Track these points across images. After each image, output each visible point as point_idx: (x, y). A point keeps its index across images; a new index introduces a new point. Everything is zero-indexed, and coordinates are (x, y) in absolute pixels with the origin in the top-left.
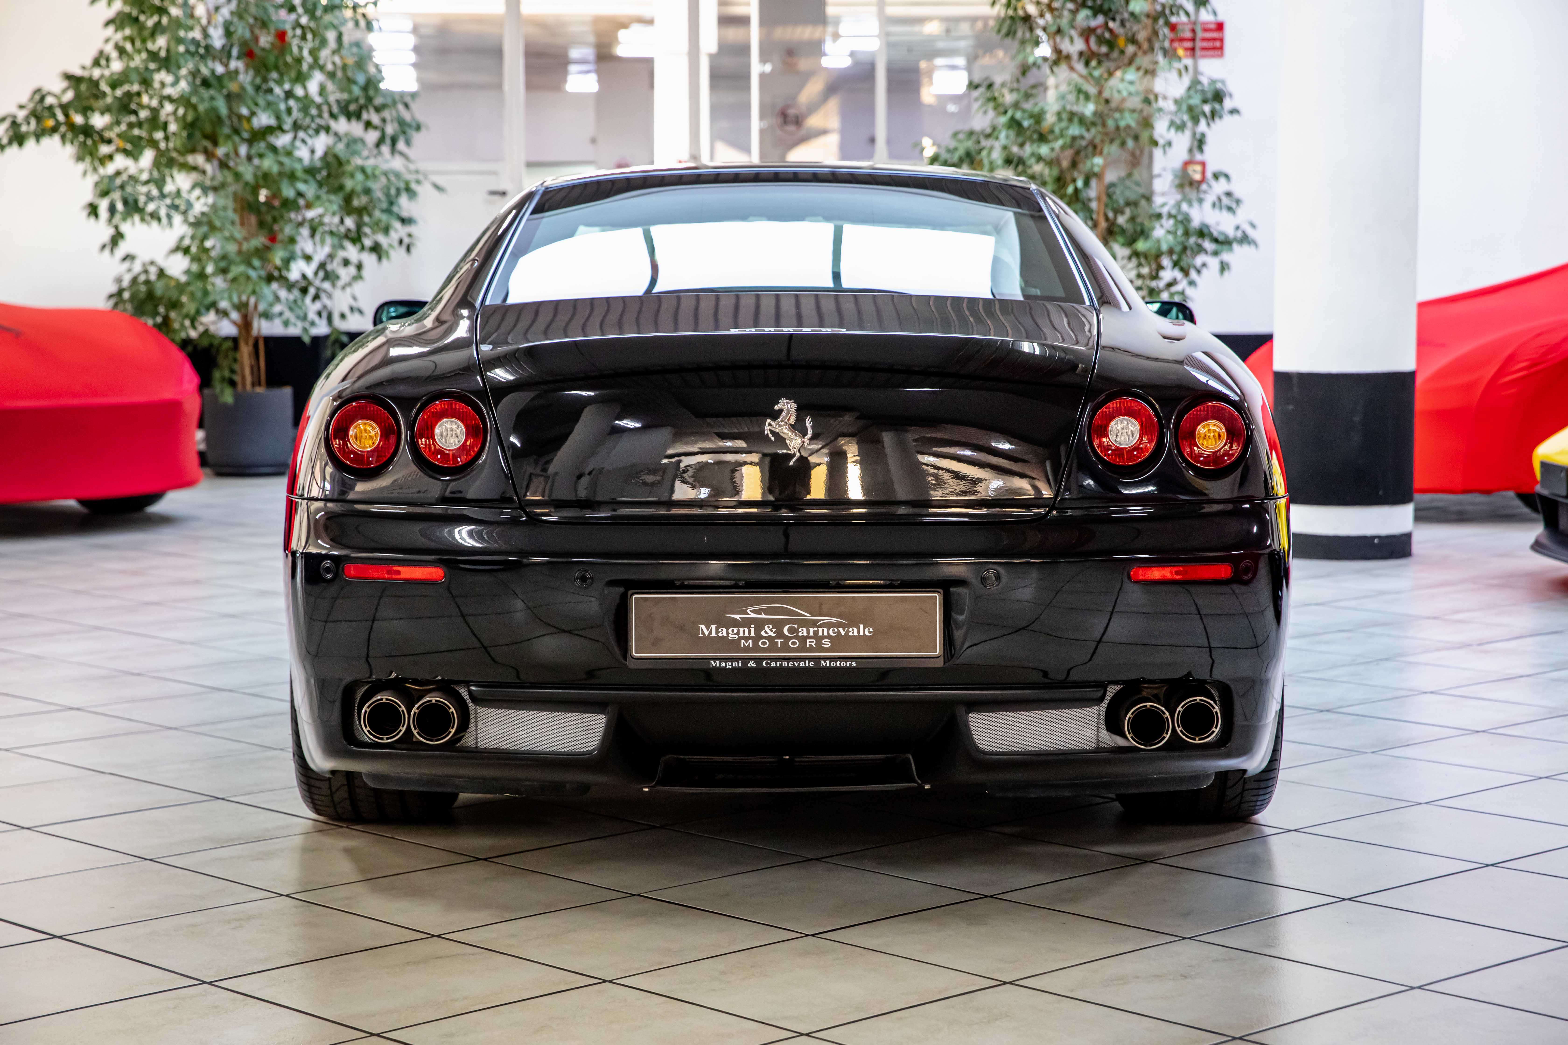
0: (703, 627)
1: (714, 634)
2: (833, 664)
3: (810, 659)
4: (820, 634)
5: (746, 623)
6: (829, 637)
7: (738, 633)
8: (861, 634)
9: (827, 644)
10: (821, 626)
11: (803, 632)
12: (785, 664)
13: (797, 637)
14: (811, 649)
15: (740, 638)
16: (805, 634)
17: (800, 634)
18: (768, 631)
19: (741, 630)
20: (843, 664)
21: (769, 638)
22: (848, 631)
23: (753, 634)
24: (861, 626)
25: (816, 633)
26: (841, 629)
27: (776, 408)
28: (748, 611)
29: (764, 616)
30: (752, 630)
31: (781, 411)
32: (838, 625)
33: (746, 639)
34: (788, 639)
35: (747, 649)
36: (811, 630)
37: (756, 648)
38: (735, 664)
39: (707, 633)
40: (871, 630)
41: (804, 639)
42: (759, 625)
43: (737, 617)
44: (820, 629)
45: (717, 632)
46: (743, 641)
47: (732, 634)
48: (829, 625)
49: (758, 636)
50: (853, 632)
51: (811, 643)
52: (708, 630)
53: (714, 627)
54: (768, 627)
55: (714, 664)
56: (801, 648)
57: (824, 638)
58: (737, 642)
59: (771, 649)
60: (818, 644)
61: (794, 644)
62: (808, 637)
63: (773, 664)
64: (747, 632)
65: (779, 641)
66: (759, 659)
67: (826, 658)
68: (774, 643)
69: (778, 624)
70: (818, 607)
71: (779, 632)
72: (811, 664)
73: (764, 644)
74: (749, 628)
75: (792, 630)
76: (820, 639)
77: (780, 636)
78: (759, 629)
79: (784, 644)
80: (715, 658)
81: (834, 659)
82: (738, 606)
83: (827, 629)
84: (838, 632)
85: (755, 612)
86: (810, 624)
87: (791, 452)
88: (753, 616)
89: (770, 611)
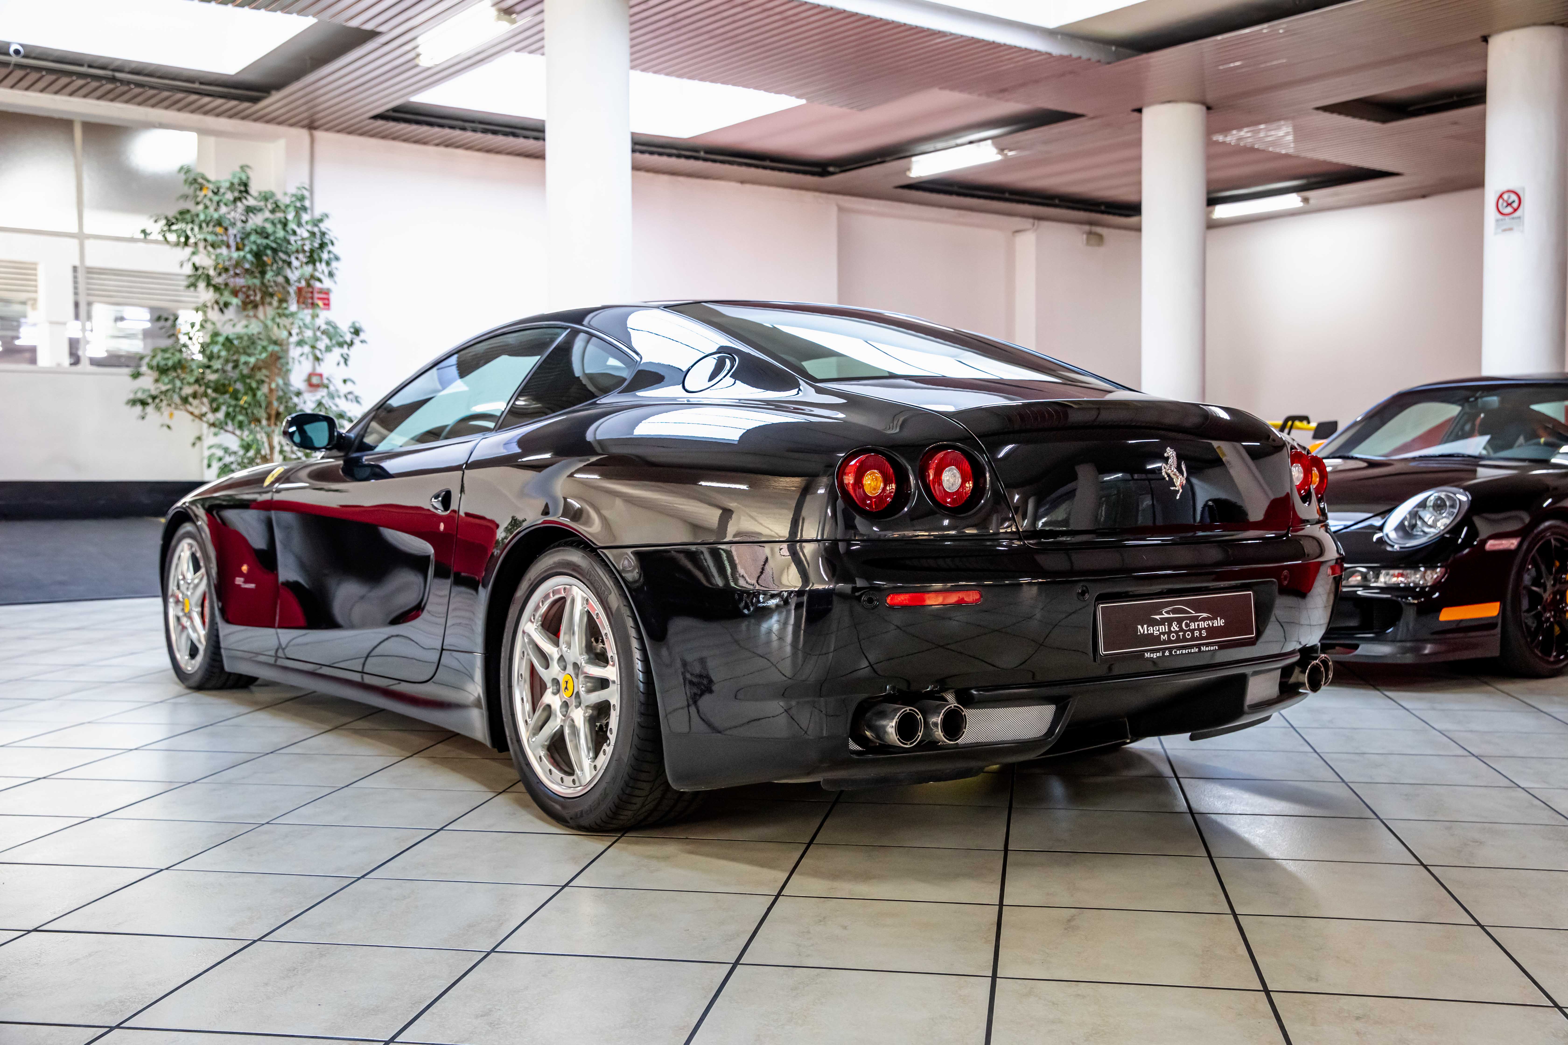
0: (1139, 627)
1: (1146, 632)
2: (1205, 649)
3: (1196, 646)
4: (1200, 627)
5: (1162, 622)
6: (1205, 628)
7: (1159, 630)
8: (1219, 625)
9: (1204, 633)
10: (1201, 620)
11: (1193, 626)
12: (1183, 652)
13: (1190, 630)
14: (1196, 639)
15: (1161, 633)
17: (1191, 628)
18: (1175, 627)
19: (1160, 627)
20: (1212, 648)
21: (1176, 632)
22: (1213, 624)
23: (1167, 630)
24: (1219, 619)
25: (1198, 626)
26: (1210, 622)
28: (1163, 612)
29: (1172, 616)
30: (1166, 627)
31: (1169, 457)
32: (1208, 619)
33: (1164, 634)
34: (1184, 632)
35: (1165, 642)
36: (1196, 624)
37: (1169, 641)
38: (1158, 654)
39: (1142, 632)
40: (1224, 621)
41: (1192, 631)
42: (1170, 621)
43: (1157, 617)
44: (1200, 623)
45: (1148, 630)
46: (1162, 636)
47: (1155, 630)
48: (1204, 619)
49: (1170, 632)
50: (1215, 624)
51: (1197, 633)
52: (1143, 629)
53: (1145, 626)
54: (1174, 624)
55: (1147, 655)
56: (1193, 639)
57: (1202, 629)
58: (1159, 636)
59: (1178, 640)
60: (1200, 634)
61: (1188, 635)
62: (1195, 630)
63: (1178, 652)
64: (1163, 628)
65: (1181, 634)
66: (1170, 649)
67: (1203, 644)
68: (1178, 636)
69: (1179, 621)
70: (1198, 606)
71: (1180, 627)
72: (1197, 650)
73: (1173, 637)
74: (1165, 625)
75: (1187, 625)
76: (1200, 630)
77: (1181, 630)
78: (1170, 626)
79: (1184, 635)
80: (1147, 651)
81: (1207, 645)
82: (1157, 609)
83: (1204, 623)
84: (1209, 624)
85: (1167, 612)
86: (1195, 619)
87: (1177, 489)
88: (1166, 616)
89: (1174, 611)
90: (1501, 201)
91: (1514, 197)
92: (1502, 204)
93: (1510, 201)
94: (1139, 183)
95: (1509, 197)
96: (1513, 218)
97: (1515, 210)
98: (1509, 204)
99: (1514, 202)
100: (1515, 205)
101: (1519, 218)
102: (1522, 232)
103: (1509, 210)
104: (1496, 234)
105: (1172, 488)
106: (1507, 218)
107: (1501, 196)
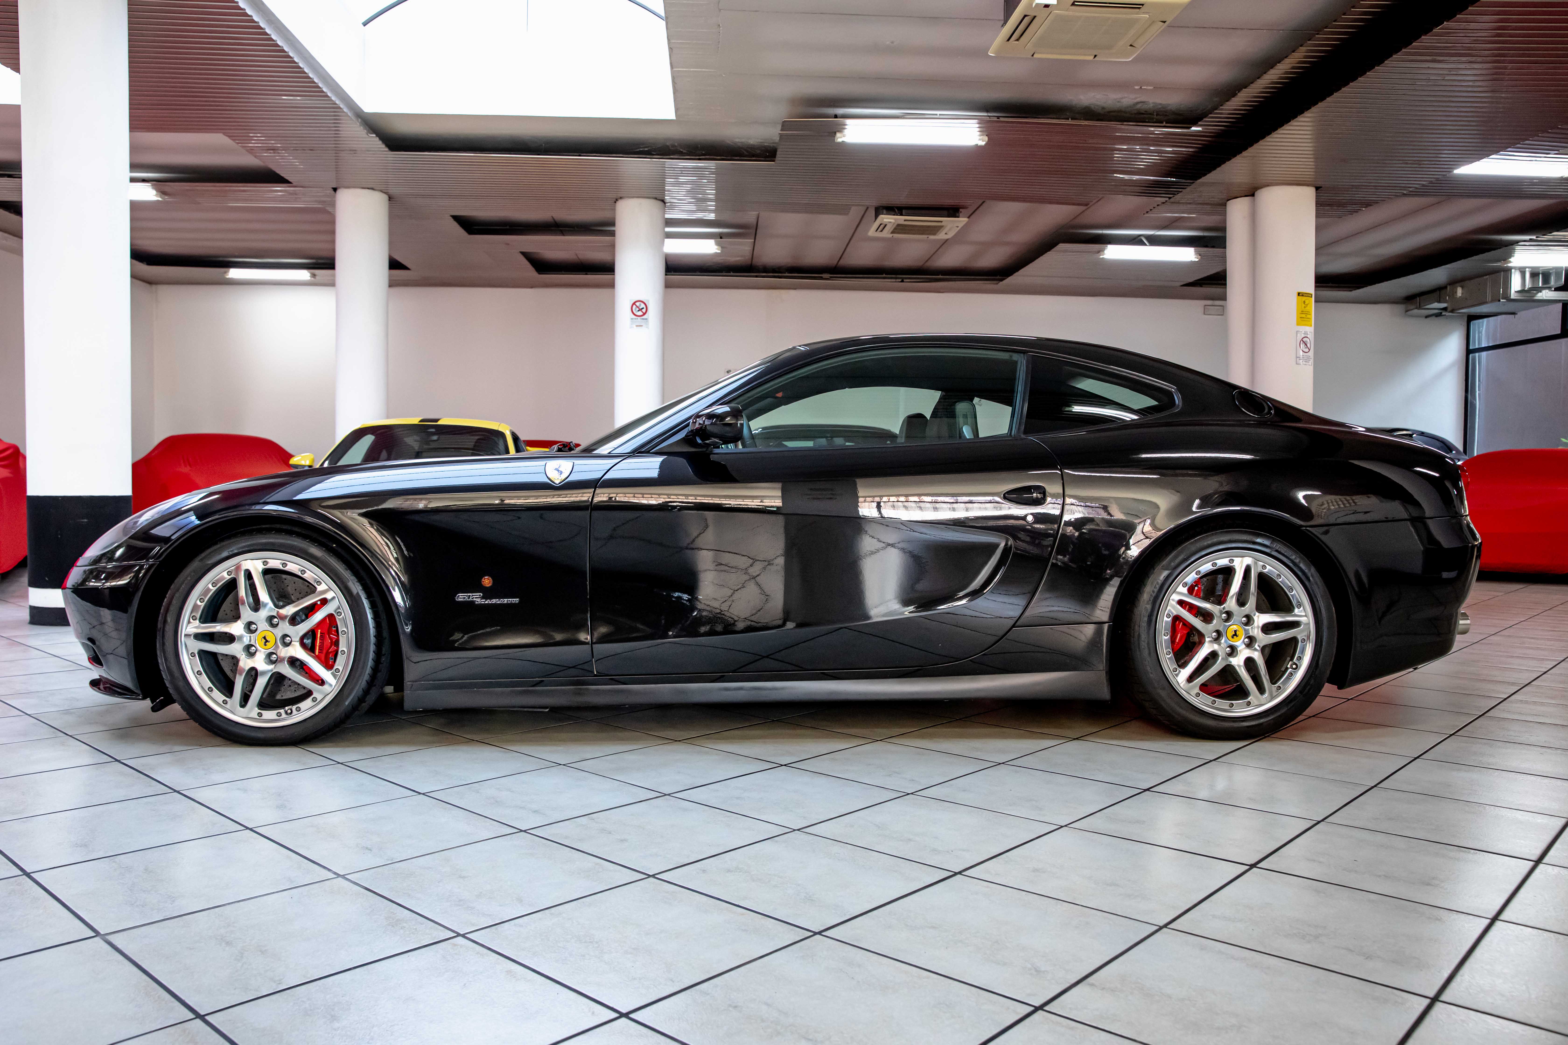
90: (634, 306)
91: (643, 306)
92: (635, 310)
93: (641, 308)
94: (333, 242)
95: (640, 305)
96: (643, 319)
97: (644, 314)
98: (640, 310)
99: (643, 308)
100: (644, 310)
101: (646, 319)
102: (647, 327)
103: (640, 313)
104: (631, 327)
106: (639, 318)
107: (634, 303)
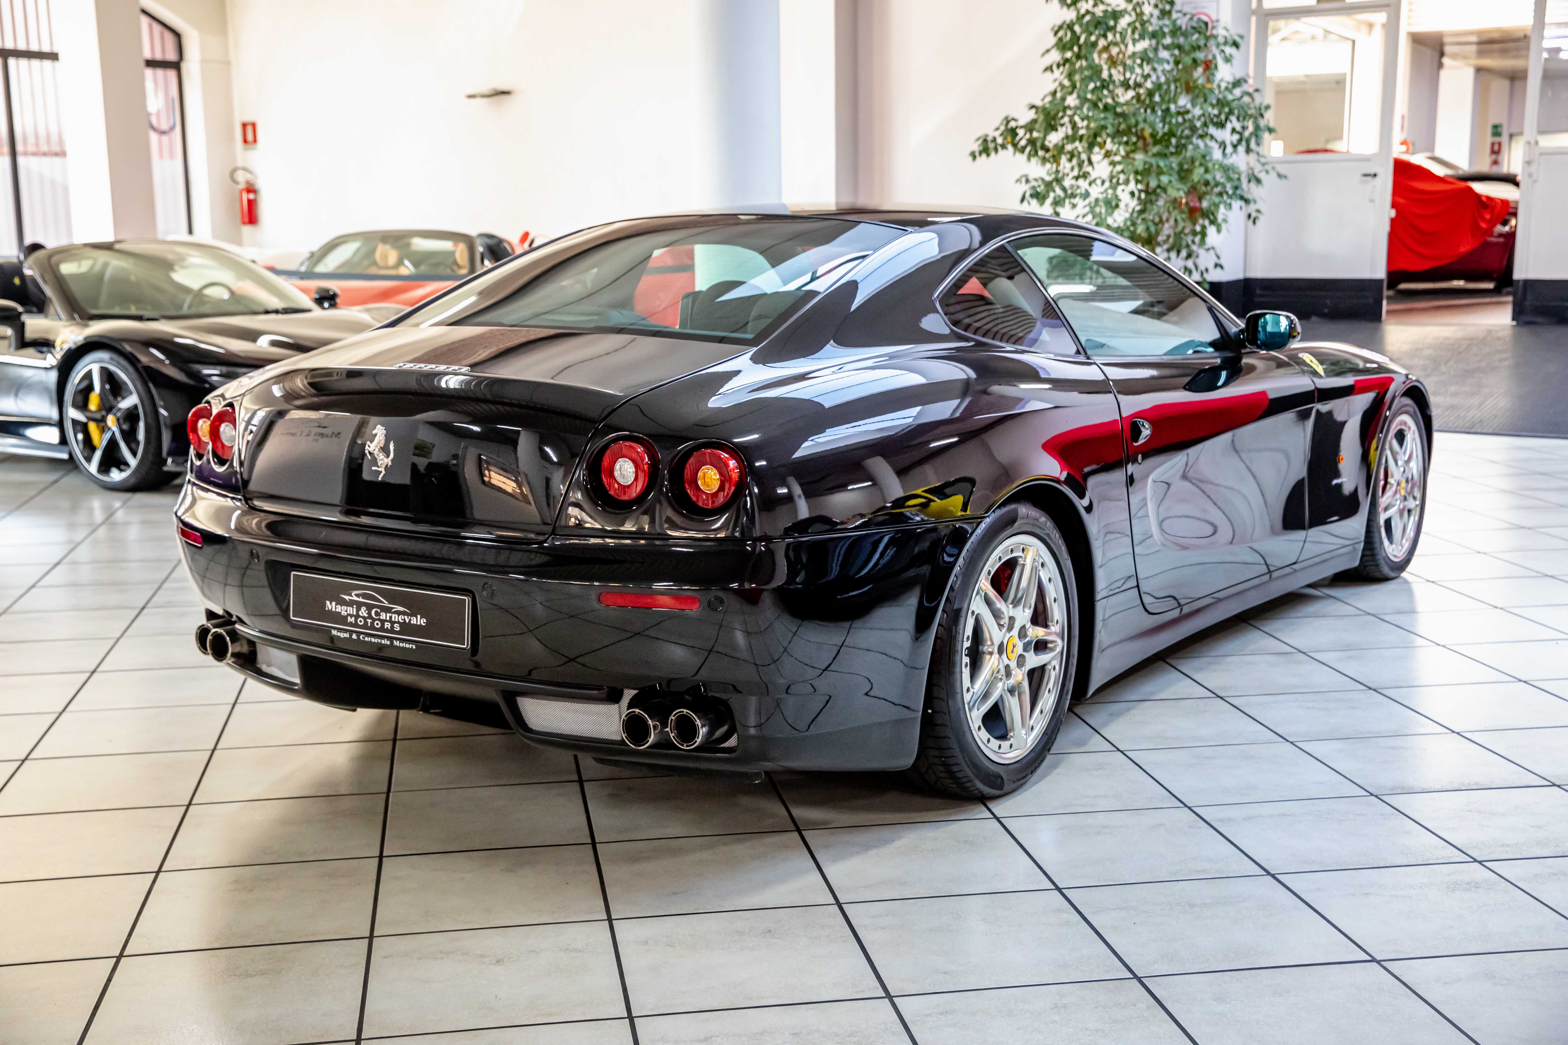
0: (328, 602)
1: (334, 609)
2: (401, 645)
3: (388, 638)
4: (393, 619)
5: (350, 603)
6: (398, 622)
7: (346, 611)
8: (419, 623)
9: (397, 627)
10: (395, 613)
11: (383, 616)
12: (373, 640)
13: (379, 620)
14: (387, 631)
15: (348, 615)
16: (384, 618)
17: (381, 618)
18: (363, 612)
19: (349, 608)
20: (407, 646)
21: (364, 618)
22: (410, 620)
23: (355, 613)
24: (419, 617)
25: (391, 617)
26: (406, 617)
27: (374, 432)
28: (353, 594)
29: (361, 600)
30: (355, 610)
31: (376, 435)
32: (404, 613)
33: (351, 616)
34: (374, 620)
35: (351, 625)
36: (388, 615)
37: (356, 625)
38: (345, 635)
39: (330, 608)
40: (425, 621)
41: (383, 622)
42: (359, 605)
43: (347, 598)
44: (393, 615)
45: (336, 608)
46: (349, 618)
47: (343, 610)
48: (399, 613)
49: (358, 615)
50: (414, 621)
51: (387, 625)
52: (331, 606)
53: (334, 603)
54: (363, 609)
55: (334, 632)
56: (382, 629)
57: (395, 622)
58: (346, 617)
59: (365, 626)
60: (392, 627)
61: (378, 625)
62: (386, 621)
63: (366, 639)
64: (352, 610)
65: (369, 621)
66: (358, 633)
67: (397, 639)
68: (366, 623)
69: (369, 608)
70: (393, 598)
71: (369, 613)
72: (388, 643)
73: (361, 622)
74: (353, 608)
75: (377, 614)
76: (393, 623)
77: (370, 617)
78: (358, 610)
79: (372, 623)
80: (335, 628)
81: (402, 640)
82: (348, 589)
83: (397, 616)
84: (405, 619)
85: (357, 595)
86: (388, 610)
87: (380, 469)
88: (355, 598)
89: (365, 596)
105: (374, 468)
